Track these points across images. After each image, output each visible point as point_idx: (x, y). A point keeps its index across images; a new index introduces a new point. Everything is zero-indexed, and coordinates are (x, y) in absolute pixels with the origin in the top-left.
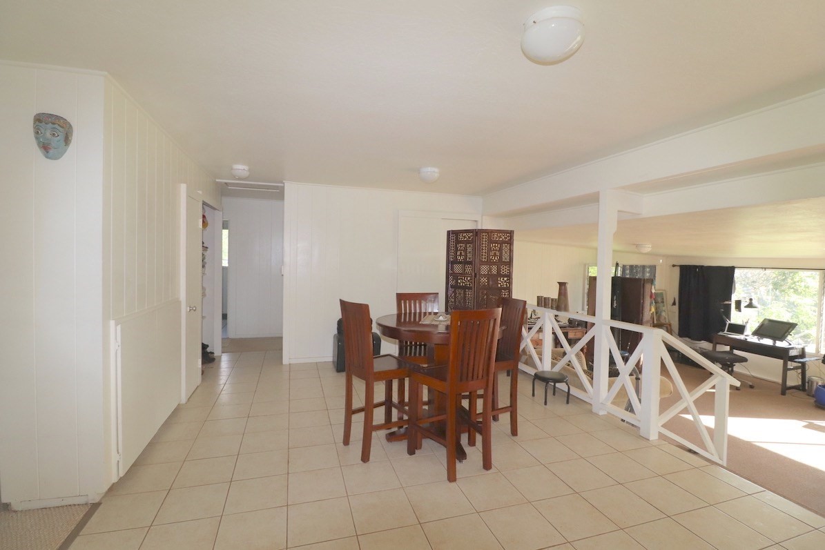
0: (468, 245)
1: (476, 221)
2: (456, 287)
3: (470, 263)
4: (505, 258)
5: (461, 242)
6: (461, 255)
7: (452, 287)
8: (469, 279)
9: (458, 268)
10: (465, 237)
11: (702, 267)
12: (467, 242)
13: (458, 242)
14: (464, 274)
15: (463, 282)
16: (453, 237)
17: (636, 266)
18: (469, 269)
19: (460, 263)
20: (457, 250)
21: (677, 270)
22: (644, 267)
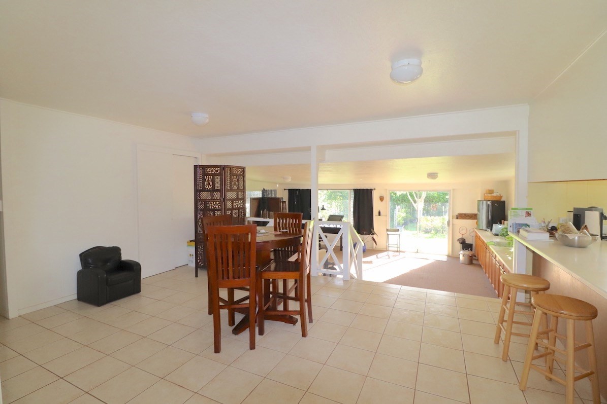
0: (216, 177)
1: (196, 158)
2: (206, 210)
3: (217, 191)
4: (241, 187)
5: (209, 175)
6: (209, 184)
7: (201, 210)
8: (218, 203)
9: (206, 195)
10: (212, 171)
11: (299, 190)
12: (214, 175)
13: (205, 174)
14: (212, 199)
15: (212, 206)
16: (200, 171)
17: (268, 190)
18: (217, 195)
19: (208, 191)
20: (204, 180)
21: (287, 191)
22: (271, 191)
